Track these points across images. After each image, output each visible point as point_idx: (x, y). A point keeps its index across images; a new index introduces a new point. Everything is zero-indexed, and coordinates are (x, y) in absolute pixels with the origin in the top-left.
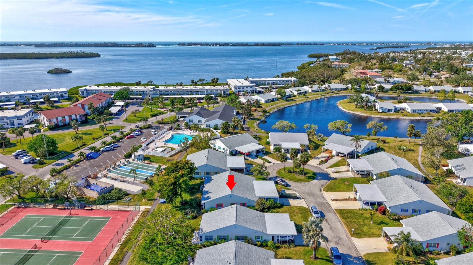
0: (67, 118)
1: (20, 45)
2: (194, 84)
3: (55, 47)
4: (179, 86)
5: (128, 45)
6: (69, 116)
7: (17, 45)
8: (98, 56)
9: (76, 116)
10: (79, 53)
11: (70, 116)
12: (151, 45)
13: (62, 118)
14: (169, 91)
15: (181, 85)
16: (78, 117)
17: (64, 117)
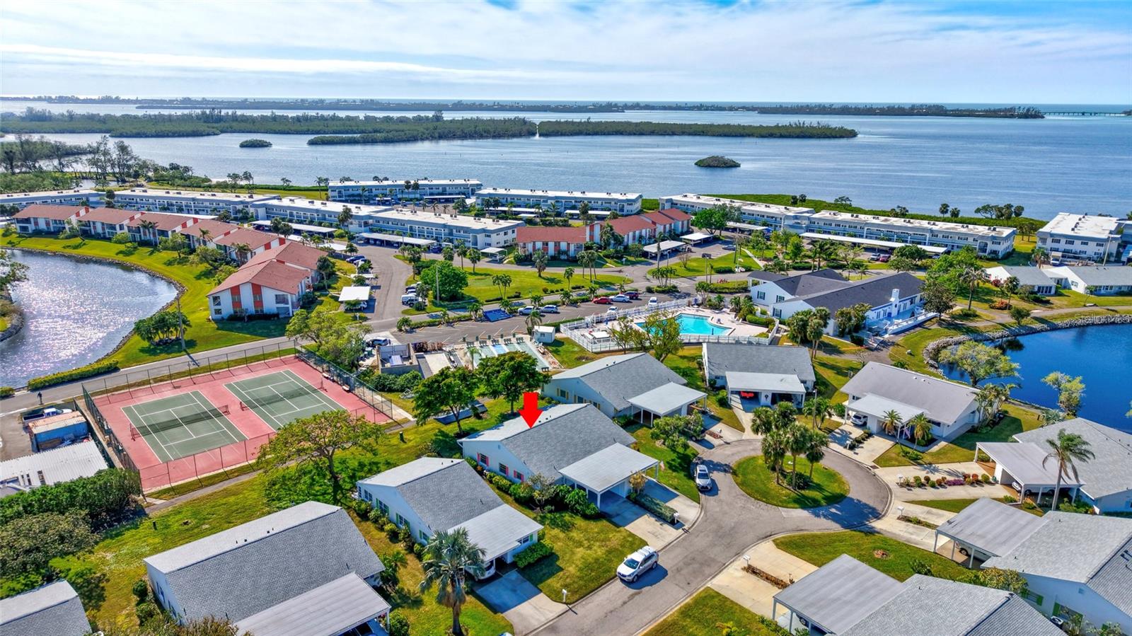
0: (551, 245)
1: (737, 110)
2: (948, 215)
3: (797, 113)
4: (896, 215)
5: (964, 111)
6: (555, 243)
7: (732, 108)
8: (852, 134)
9: (569, 244)
10: (813, 127)
11: (557, 245)
12: (1032, 114)
13: (543, 244)
14: (833, 225)
15: (903, 214)
16: (572, 247)
17: (547, 244)
